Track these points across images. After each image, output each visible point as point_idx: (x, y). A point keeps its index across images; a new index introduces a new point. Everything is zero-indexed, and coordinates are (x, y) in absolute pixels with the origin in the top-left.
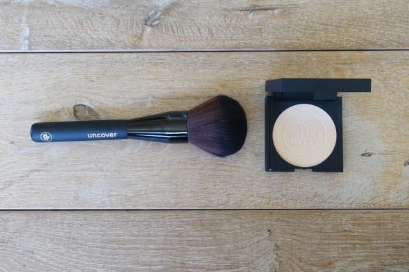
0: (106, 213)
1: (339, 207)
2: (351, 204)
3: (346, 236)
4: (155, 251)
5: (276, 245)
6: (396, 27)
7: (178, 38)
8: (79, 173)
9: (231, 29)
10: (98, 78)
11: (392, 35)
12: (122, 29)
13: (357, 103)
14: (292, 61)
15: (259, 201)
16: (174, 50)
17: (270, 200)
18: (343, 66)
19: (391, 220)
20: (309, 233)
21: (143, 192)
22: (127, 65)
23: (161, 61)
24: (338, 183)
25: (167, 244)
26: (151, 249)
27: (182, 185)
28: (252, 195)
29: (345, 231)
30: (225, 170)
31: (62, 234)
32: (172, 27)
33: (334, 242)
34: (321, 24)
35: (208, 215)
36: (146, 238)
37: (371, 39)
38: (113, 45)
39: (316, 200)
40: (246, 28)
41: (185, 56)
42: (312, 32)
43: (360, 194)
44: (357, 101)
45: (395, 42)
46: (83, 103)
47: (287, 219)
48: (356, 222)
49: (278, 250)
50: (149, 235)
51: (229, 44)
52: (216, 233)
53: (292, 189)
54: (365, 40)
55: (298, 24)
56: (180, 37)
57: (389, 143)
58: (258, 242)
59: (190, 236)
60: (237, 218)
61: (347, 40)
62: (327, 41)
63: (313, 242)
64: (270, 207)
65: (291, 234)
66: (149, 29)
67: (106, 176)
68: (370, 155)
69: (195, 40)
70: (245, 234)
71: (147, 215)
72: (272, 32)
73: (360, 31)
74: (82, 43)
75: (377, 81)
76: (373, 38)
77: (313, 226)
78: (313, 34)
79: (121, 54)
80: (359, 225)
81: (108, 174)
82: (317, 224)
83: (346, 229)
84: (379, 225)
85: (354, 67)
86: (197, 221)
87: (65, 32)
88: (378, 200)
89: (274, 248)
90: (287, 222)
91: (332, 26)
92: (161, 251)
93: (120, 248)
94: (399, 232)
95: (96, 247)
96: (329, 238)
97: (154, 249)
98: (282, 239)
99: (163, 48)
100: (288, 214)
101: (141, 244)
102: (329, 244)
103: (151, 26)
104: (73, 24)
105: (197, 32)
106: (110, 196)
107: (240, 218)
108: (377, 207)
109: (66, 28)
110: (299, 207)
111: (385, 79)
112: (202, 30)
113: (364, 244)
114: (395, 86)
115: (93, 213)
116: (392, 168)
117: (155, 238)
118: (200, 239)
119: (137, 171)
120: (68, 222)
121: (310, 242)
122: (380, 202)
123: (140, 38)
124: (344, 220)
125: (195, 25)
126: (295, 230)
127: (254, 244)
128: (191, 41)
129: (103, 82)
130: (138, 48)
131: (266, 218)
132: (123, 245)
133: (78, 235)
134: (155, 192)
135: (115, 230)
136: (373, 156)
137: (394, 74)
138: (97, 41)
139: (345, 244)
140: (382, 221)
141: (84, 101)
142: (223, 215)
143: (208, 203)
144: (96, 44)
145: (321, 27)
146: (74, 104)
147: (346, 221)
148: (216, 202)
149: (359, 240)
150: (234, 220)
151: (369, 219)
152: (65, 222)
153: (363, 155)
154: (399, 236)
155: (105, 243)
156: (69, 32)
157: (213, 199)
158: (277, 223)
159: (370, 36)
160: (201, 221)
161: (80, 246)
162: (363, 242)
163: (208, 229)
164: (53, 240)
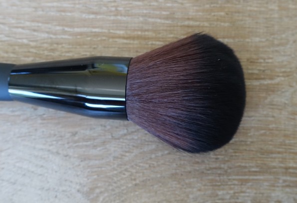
4: (125, 41)
25: (148, 30)
36: (112, 18)
50: (117, 13)
59: (188, 19)
92: (136, 42)
93: (64, 32)
95: (23, 28)
97: (124, 38)
101: (102, 27)
155: (38, 22)
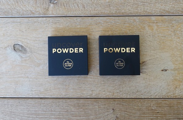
0: (30, 100)
1: (149, 98)
2: (156, 96)
3: (153, 112)
5: (117, 117)
6: (181, 3)
7: (67, 10)
8: (16, 79)
9: (94, 5)
10: (26, 30)
11: (178, 7)
12: (38, 5)
13: (159, 43)
14: (126, 21)
15: (108, 94)
16: (65, 16)
17: (114, 94)
18: (152, 24)
19: (177, 104)
20: (134, 111)
21: (49, 89)
22: (41, 24)
23: (58, 22)
24: (149, 85)
26: (53, 118)
27: (69, 85)
28: (104, 91)
29: (153, 110)
30: (91, 78)
31: (8, 110)
32: (64, 4)
33: (147, 115)
34: (141, 2)
35: (82, 101)
37: (167, 10)
38: (33, 13)
39: (137, 93)
40: (102, 4)
41: (71, 19)
42: (136, 6)
43: (161, 91)
44: (160, 42)
45: (180, 11)
46: (19, 44)
47: (123, 104)
48: (158, 105)
49: (118, 119)
51: (93, 13)
52: (86, 110)
53: (125, 88)
54: (164, 10)
55: (129, 2)
56: (68, 9)
57: (176, 64)
58: (108, 115)
60: (97, 103)
61: (154, 10)
62: (144, 11)
63: (136, 115)
64: (114, 97)
65: (125, 111)
66: (52, 5)
67: (30, 81)
68: (166, 71)
69: (75, 11)
70: (100, 111)
71: (51, 100)
72: (115, 6)
73: (162, 5)
74: (18, 12)
75: (170, 32)
76: (169, 9)
77: (136, 107)
78: (137, 7)
79: (37, 18)
80: (160, 107)
81: (31, 80)
82: (138, 106)
83: (153, 109)
84: (170, 107)
85: (158, 24)
86: (76, 104)
87: (9, 7)
88: (170, 94)
89: (116, 118)
90: (123, 105)
91: (147, 3)
94: (181, 111)
96: (144, 114)
98: (120, 113)
99: (59, 14)
100: (123, 101)
102: (144, 116)
103: (53, 3)
104: (13, 3)
105: (77, 6)
106: (32, 91)
107: (98, 103)
108: (169, 97)
109: (10, 5)
110: (129, 97)
111: (174, 31)
112: (79, 5)
113: (162, 117)
114: (180, 35)
115: (23, 99)
116: (177, 77)
117: (55, 113)
118: (77, 113)
119: (46, 78)
120: (10, 104)
121: (134, 115)
122: (171, 95)
123: (48, 10)
124: (152, 104)
125: (76, 3)
126: (127, 109)
127: (105, 116)
128: (73, 11)
129: (28, 33)
130: (46, 15)
131: (111, 103)
132: (38, 116)
133: (16, 111)
134: (55, 89)
135: (35, 108)
136: (167, 71)
137: (180, 28)
138: (26, 11)
139: (152, 117)
140: (172, 105)
141: (19, 42)
142: (89, 101)
143: (82, 95)
144: (25, 13)
145: (141, 3)
146: (14, 44)
147: (153, 105)
148: (86, 94)
149: (159, 115)
150: (95, 104)
151: (165, 104)
152: (9, 104)
153: (162, 70)
154: (181, 113)
156: (11, 7)
157: (84, 93)
158: (117, 105)
159: (167, 8)
160: (78, 104)
161: (16, 116)
162: (162, 116)
163: (82, 108)
164: (3, 113)
